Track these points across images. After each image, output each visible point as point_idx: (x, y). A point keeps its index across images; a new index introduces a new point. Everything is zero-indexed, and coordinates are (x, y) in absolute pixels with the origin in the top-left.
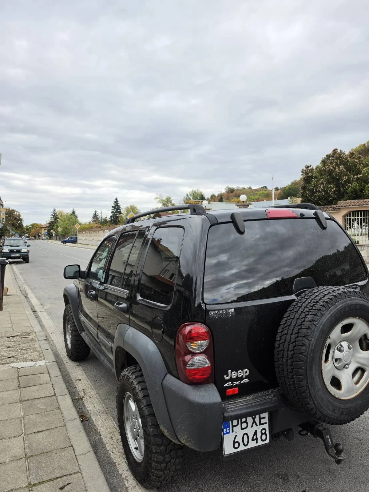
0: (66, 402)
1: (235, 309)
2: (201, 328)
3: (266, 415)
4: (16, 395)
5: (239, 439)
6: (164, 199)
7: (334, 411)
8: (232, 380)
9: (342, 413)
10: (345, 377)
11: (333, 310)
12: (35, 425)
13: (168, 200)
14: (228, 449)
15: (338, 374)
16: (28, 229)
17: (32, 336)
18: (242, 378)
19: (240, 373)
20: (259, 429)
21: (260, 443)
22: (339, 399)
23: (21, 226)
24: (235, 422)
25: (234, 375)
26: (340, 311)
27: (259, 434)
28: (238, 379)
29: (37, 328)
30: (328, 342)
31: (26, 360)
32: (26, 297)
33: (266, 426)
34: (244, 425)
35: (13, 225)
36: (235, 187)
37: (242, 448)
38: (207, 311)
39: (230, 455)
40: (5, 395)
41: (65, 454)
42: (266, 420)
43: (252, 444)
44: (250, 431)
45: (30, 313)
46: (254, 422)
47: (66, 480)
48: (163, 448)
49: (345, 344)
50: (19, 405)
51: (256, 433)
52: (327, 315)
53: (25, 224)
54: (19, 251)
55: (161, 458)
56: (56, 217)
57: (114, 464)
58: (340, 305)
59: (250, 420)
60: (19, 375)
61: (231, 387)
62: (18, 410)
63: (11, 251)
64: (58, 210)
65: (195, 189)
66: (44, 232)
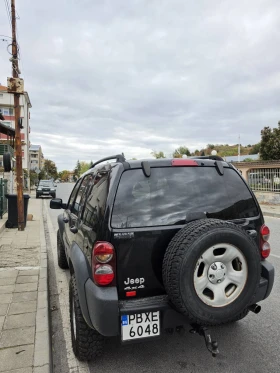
0: (43, 296)
1: (135, 233)
2: (108, 246)
3: (157, 313)
4: (12, 288)
5: (134, 329)
6: (158, 153)
7: (204, 315)
8: (130, 285)
9: (211, 317)
10: (218, 290)
11: (205, 236)
12: (16, 309)
13: (161, 155)
14: (126, 336)
15: (211, 287)
16: (61, 175)
17: (38, 249)
18: (139, 284)
19: (137, 281)
20: (152, 324)
21: (152, 334)
22: (210, 307)
23: (55, 172)
24: (132, 317)
25: (132, 281)
26: (211, 237)
27: (151, 328)
28: (135, 285)
29: (43, 244)
30: (200, 261)
31: (27, 265)
32: (45, 222)
33: (158, 323)
34: (139, 320)
35: (50, 171)
36: (215, 144)
37: (137, 337)
38: (113, 233)
39: (127, 341)
40: (5, 287)
41: (29, 330)
42: (158, 318)
43: (145, 335)
44: (144, 325)
45: (42, 233)
46: (147, 318)
47: (22, 348)
48: (87, 332)
49: (218, 264)
50: (12, 295)
51: (148, 327)
52: (199, 240)
53: (59, 171)
54: (49, 190)
55: (85, 339)
56: (79, 166)
57: (64, 342)
58: (210, 233)
59: (144, 316)
60: (19, 274)
61: (130, 290)
62: (8, 299)
63: (44, 190)
64: (81, 161)
65: (183, 146)
66: (71, 177)
